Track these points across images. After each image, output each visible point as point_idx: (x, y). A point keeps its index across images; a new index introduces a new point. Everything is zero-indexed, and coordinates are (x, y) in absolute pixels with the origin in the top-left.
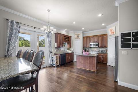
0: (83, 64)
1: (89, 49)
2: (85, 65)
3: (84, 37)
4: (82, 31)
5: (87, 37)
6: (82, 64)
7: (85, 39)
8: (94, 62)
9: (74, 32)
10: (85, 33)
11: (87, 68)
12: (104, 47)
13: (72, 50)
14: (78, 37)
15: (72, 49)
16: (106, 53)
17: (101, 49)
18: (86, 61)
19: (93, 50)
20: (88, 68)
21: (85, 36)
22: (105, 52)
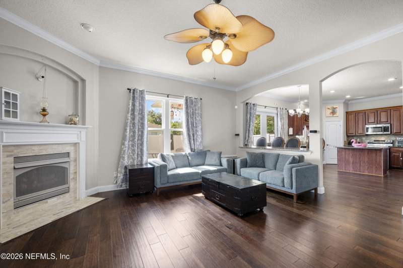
0: (353, 163)
2: (358, 165)
3: (348, 114)
4: (343, 101)
5: (357, 113)
6: (351, 165)
7: (352, 117)
8: (378, 160)
10: (349, 103)
11: (362, 170)
14: (333, 113)
17: (398, 138)
18: (359, 159)
19: (375, 141)
20: (366, 171)
21: (350, 110)
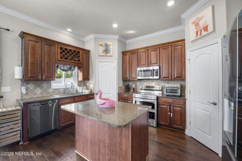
1: (138, 84)
3: (124, 53)
4: (117, 37)
7: (127, 58)
9: (95, 39)
12: (175, 80)
13: (91, 86)
14: (106, 51)
15: (91, 84)
16: (181, 96)
17: (167, 85)
19: (146, 87)
22: (179, 94)
